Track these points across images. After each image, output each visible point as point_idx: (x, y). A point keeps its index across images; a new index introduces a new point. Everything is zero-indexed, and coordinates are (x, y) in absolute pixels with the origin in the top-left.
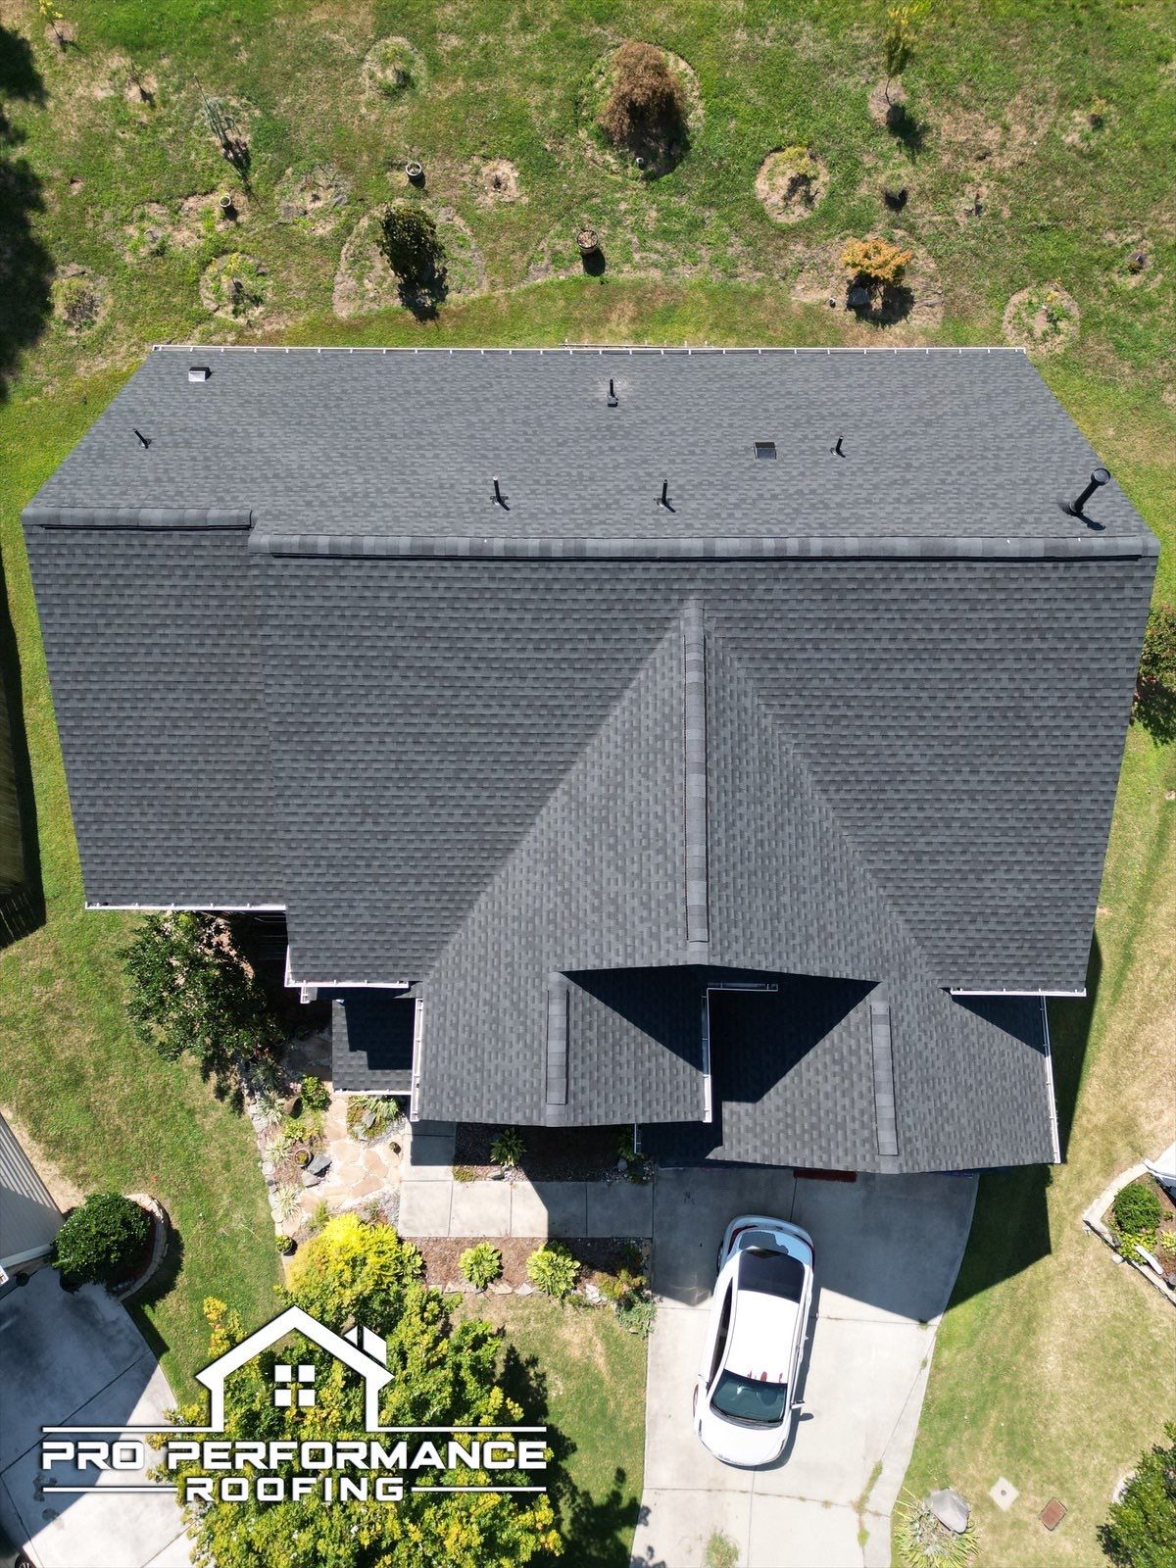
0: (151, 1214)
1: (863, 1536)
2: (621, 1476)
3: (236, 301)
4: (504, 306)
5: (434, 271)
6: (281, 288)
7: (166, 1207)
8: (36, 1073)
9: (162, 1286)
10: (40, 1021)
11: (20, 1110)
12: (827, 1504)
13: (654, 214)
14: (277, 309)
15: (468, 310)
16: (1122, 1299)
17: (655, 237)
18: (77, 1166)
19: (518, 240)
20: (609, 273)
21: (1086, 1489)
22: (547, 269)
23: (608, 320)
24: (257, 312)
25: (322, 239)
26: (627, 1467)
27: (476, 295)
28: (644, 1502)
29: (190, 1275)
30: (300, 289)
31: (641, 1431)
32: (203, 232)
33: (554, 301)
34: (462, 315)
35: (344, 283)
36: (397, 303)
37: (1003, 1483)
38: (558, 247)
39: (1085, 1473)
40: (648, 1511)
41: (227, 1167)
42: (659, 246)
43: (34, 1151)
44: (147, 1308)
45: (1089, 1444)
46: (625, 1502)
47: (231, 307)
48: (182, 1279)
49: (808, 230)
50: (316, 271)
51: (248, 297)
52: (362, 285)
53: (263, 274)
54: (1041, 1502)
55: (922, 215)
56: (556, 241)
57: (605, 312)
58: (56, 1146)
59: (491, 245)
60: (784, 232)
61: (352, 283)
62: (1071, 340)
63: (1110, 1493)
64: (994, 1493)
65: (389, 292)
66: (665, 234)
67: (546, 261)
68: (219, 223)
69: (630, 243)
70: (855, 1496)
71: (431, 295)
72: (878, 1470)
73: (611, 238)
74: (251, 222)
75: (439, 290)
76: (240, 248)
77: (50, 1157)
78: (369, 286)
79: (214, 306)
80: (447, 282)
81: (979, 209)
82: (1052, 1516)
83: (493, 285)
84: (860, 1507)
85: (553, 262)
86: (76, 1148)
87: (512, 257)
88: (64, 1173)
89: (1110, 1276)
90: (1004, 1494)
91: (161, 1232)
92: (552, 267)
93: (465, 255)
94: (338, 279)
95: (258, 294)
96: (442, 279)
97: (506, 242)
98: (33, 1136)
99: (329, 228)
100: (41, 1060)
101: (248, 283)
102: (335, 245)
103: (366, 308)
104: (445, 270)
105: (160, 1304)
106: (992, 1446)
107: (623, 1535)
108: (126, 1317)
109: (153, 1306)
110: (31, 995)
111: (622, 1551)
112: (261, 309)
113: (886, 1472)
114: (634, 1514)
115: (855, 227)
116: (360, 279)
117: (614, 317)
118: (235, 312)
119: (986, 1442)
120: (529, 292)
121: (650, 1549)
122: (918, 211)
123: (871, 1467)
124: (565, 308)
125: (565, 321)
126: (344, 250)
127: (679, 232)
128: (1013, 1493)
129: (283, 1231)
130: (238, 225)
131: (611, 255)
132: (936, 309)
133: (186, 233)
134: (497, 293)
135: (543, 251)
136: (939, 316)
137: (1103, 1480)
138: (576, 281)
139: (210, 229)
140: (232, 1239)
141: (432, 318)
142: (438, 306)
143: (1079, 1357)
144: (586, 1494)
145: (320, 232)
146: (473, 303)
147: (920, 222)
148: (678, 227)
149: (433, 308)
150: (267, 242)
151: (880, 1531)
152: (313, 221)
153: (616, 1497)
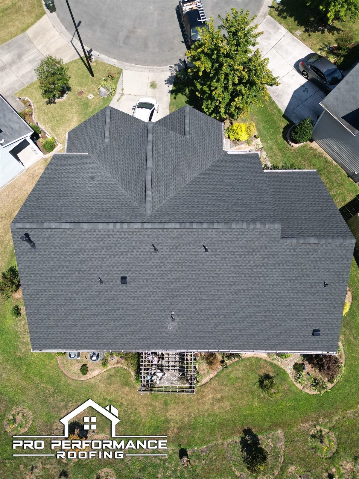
0: (292, 142)
1: (123, 90)
2: (175, 98)
3: (321, 436)
4: (218, 436)
5: (246, 451)
6: (305, 442)
7: (289, 145)
8: (329, 172)
9: (286, 129)
10: (332, 185)
11: (332, 163)
12: (130, 95)
13: (159, 475)
14: (306, 433)
15: (232, 434)
16: (56, 130)
17: (159, 465)
18: (313, 152)
19: (213, 465)
20: (177, 450)
21: (73, 98)
22: (202, 452)
23: (178, 428)
24: (313, 432)
25: (292, 464)
26: (174, 100)
27: (229, 440)
28: (170, 94)
29: (280, 132)
30: (298, 441)
31: (170, 105)
32: (341, 468)
33: (199, 438)
34: (234, 432)
35: (281, 445)
36: (259, 437)
37: (90, 98)
38: (197, 461)
39: (72, 100)
40: (169, 93)
41: (275, 154)
42: (158, 461)
43: (325, 154)
44: (289, 123)
45: (70, 105)
46: (174, 94)
47: (323, 433)
48: (282, 130)
49: (100, 464)
50: (293, 450)
51: (317, 437)
52: (274, 444)
53: (313, 448)
54: (83, 95)
55: (55, 468)
56: (198, 464)
57: (179, 432)
58: (320, 156)
59: (224, 462)
60: (109, 464)
61: (278, 445)
62: (9, 411)
63: (67, 96)
64: (93, 96)
65: (263, 441)
66: (155, 466)
67: (202, 455)
68: (335, 472)
69: (169, 463)
70: (123, 96)
71: (246, 440)
72: (118, 101)
73: (176, 465)
74: (322, 472)
75: (243, 441)
76: (324, 460)
77: (321, 153)
78: (271, 444)
79: (330, 434)
80: (241, 446)
81: (32, 469)
82: (81, 93)
83: (222, 444)
84: (123, 94)
85: (199, 455)
86: (314, 156)
87: (215, 457)
88: (316, 150)
89: (58, 135)
90: (91, 96)
91: (288, 138)
92: (200, 453)
93: (235, 458)
94: (283, 447)
95: (313, 439)
96: (243, 448)
97: (218, 464)
98: (326, 158)
99: (290, 470)
100: (329, 176)
101: (318, 444)
102: (287, 461)
103: (271, 435)
104: (242, 451)
105: (286, 125)
106: (92, 105)
107: (174, 88)
108: (294, 121)
109: (287, 124)
110: (336, 191)
111: (174, 86)
112: (311, 433)
113: (116, 100)
114: (172, 92)
115: (81, 465)
116: (275, 447)
117: (176, 430)
118: (321, 431)
119: (93, 105)
120: (208, 442)
121: (168, 86)
122: (56, 470)
123: (120, 101)
124: (194, 434)
125: (194, 429)
126: (283, 459)
127: (150, 467)
128: (89, 97)
129: (259, 140)
130: (327, 471)
131: (177, 457)
132: (55, 428)
133: (347, 467)
134: (221, 441)
135: (204, 460)
136: (55, 425)
137: (68, 99)
138: (190, 446)
139: (338, 469)
140: (271, 139)
141: (245, 430)
142: (243, 435)
143: (69, 120)
144: (183, 95)
145: (293, 468)
146: (230, 437)
147: (55, 465)
148: (150, 469)
149: (245, 435)
150: (313, 463)
151: (119, 90)
152: (296, 473)
153: (176, 95)
